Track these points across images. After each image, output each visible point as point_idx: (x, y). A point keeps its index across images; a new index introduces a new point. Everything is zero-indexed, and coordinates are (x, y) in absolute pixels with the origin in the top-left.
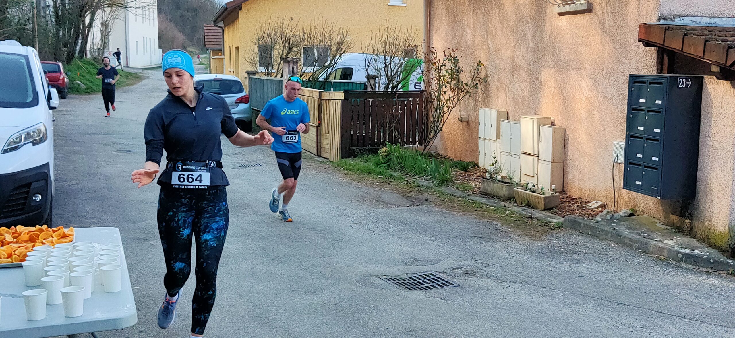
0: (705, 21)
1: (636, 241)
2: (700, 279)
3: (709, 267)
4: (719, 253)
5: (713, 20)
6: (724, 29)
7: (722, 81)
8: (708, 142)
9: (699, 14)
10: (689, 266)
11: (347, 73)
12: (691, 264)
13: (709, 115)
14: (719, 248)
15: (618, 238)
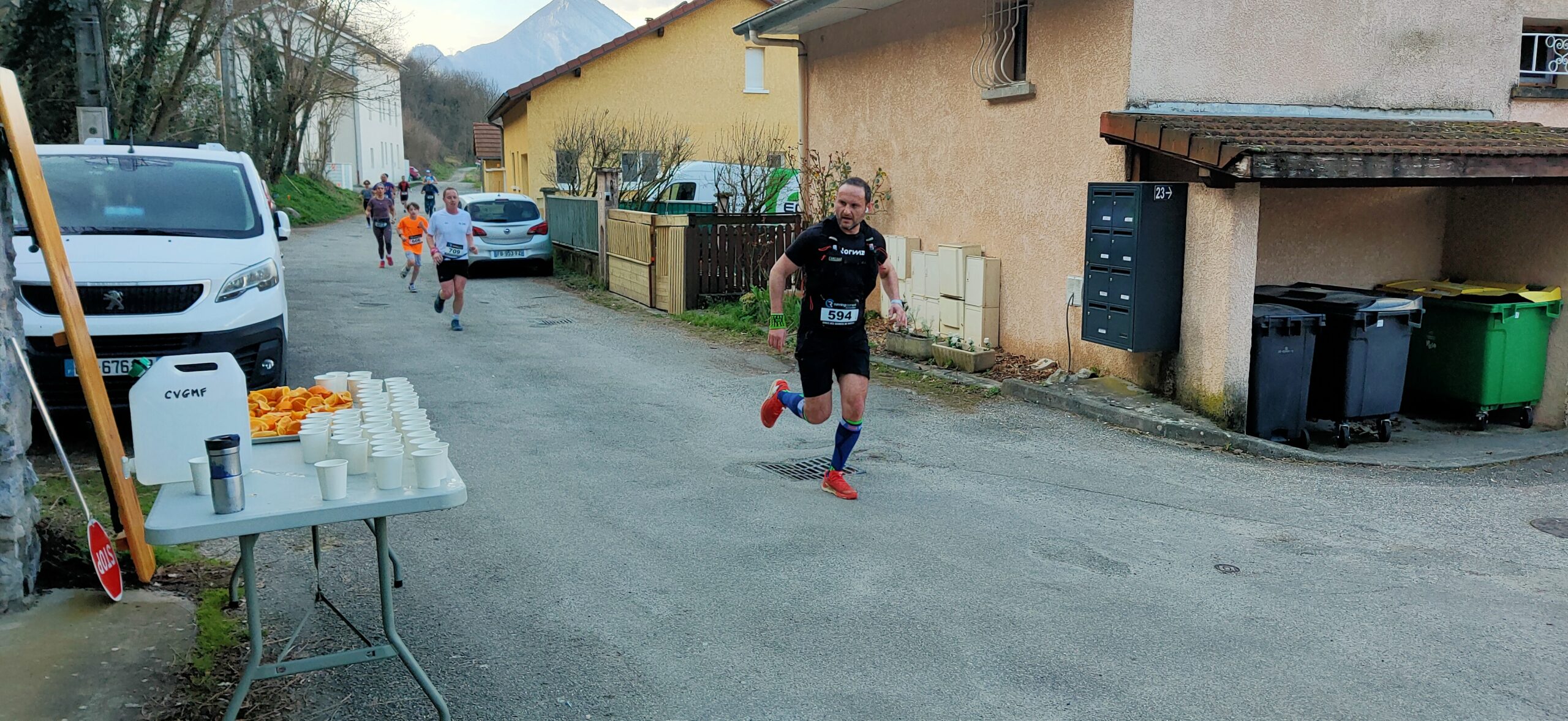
0: (1189, 109)
1: (1101, 410)
2: (1188, 458)
3: (1198, 441)
4: (1212, 423)
5: (1201, 107)
6: (1214, 119)
7: (1212, 190)
8: (1195, 273)
9: (1182, 99)
10: (1171, 441)
11: (687, 190)
12: (1174, 438)
13: (1197, 236)
14: (1213, 418)
15: (1078, 409)
